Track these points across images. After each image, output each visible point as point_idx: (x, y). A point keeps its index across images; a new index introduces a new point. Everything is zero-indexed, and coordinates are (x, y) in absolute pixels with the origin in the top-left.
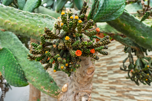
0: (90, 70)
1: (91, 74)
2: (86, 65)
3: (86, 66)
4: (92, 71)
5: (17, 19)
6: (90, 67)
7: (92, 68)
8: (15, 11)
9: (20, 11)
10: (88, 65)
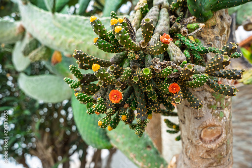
0: (209, 130)
1: (215, 140)
2: (196, 118)
3: (196, 120)
4: (218, 135)
5: (83, 34)
6: (208, 124)
7: (214, 126)
8: (80, 21)
9: (86, 20)
10: (202, 119)
